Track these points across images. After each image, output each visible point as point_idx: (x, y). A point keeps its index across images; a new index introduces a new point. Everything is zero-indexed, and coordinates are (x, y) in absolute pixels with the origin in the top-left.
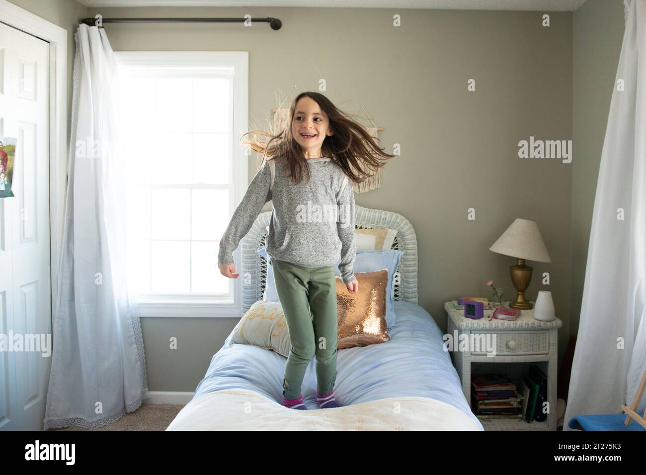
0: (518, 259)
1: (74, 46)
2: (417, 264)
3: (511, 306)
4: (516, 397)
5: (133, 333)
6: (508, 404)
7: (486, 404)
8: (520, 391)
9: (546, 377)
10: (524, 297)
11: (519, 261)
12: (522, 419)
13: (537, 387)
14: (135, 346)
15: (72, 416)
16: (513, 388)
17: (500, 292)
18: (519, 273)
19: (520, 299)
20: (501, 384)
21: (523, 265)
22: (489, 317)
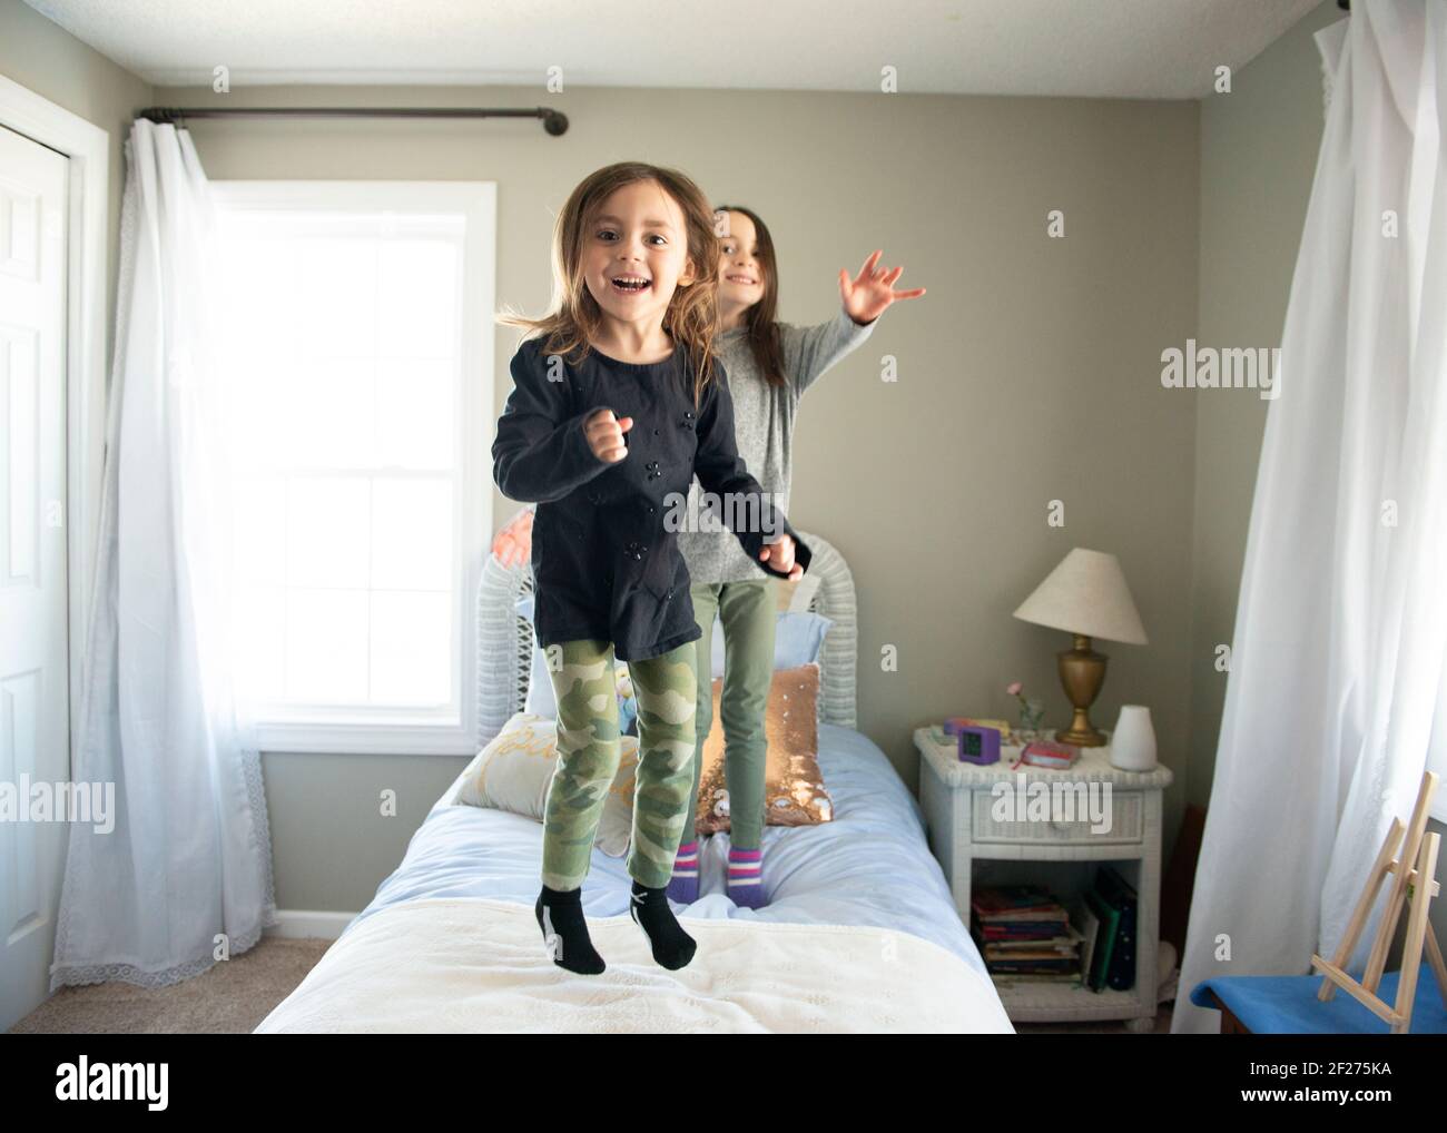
0: (1075, 636)
1: (124, 168)
2: (855, 646)
3: (1058, 739)
4: (1068, 936)
5: (243, 785)
6: (1050, 950)
7: (1003, 951)
8: (1077, 923)
9: (1136, 893)
10: (1088, 722)
11: (1080, 642)
12: (1080, 983)
13: (1115, 915)
14: (248, 813)
15: (112, 959)
16: (1061, 916)
17: (1035, 708)
18: (1078, 668)
19: (1079, 725)
20: (1036, 907)
21: (1087, 648)
22: (1011, 761)
